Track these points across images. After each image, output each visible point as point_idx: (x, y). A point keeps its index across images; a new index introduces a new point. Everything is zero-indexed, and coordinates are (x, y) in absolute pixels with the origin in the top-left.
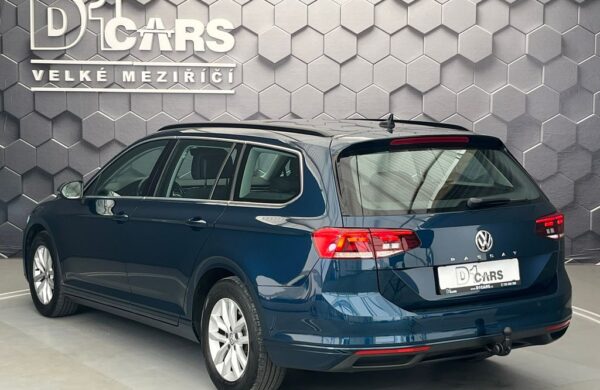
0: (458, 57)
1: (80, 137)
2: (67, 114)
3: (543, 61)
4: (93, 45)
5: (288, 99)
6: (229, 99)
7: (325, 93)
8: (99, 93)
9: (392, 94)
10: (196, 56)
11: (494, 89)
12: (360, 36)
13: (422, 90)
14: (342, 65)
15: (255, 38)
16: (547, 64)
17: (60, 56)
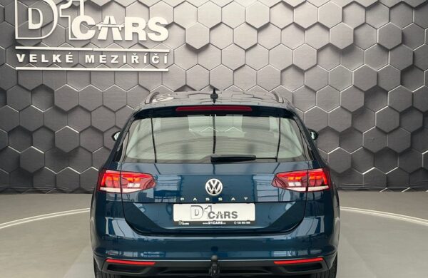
0: (329, 45)
1: (52, 104)
2: (42, 87)
3: (389, 48)
4: (63, 35)
5: (208, 75)
6: (164, 75)
7: (234, 71)
8: (67, 71)
9: (282, 71)
10: (140, 44)
11: (354, 67)
12: (259, 30)
13: (304, 68)
14: (246, 51)
15: (182, 31)
16: (391, 50)
17: (38, 43)
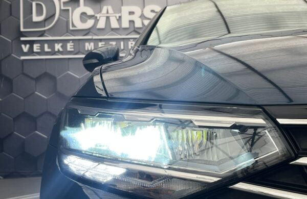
1: (55, 90)
2: (46, 75)
4: (64, 26)
8: (69, 58)
17: (42, 34)
